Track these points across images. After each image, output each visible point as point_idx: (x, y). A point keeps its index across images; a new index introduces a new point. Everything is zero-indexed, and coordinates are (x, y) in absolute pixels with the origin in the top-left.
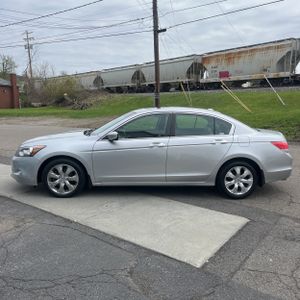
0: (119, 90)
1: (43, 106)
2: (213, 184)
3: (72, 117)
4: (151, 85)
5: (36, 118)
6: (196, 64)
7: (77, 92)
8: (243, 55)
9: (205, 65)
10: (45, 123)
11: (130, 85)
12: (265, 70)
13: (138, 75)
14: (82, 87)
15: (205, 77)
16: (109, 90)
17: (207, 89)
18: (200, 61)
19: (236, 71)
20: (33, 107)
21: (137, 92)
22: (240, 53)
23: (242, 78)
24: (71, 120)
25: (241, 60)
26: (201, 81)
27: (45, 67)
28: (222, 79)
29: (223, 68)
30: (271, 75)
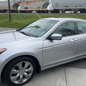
8: (32, 2)
9: (19, 4)
18: (17, 3)
19: (30, 7)
28: (26, 10)
29: (26, 6)
30: (41, 10)
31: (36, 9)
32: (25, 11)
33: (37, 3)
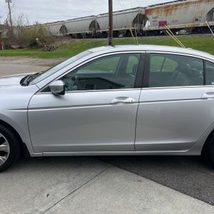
0: (79, 36)
1: (20, 48)
2: (199, 153)
3: (41, 57)
4: (104, 33)
5: (13, 58)
6: (140, 15)
7: (47, 38)
8: (179, 7)
9: (148, 16)
10: (19, 61)
11: (88, 32)
12: (197, 20)
13: (94, 24)
14: (51, 33)
15: (147, 25)
16: (72, 36)
17: (148, 35)
18: (143, 12)
19: (173, 21)
20: (12, 48)
21: (93, 37)
22: (177, 5)
23: (177, 26)
24: (40, 60)
25: (178, 11)
26: (144, 29)
27: (20, 17)
28: (161, 28)
29: (162, 18)
30: (202, 24)
31: (187, 25)
32: (159, 31)
33: (191, 7)
